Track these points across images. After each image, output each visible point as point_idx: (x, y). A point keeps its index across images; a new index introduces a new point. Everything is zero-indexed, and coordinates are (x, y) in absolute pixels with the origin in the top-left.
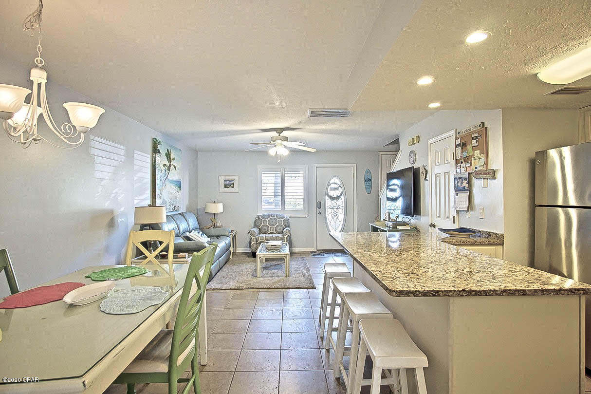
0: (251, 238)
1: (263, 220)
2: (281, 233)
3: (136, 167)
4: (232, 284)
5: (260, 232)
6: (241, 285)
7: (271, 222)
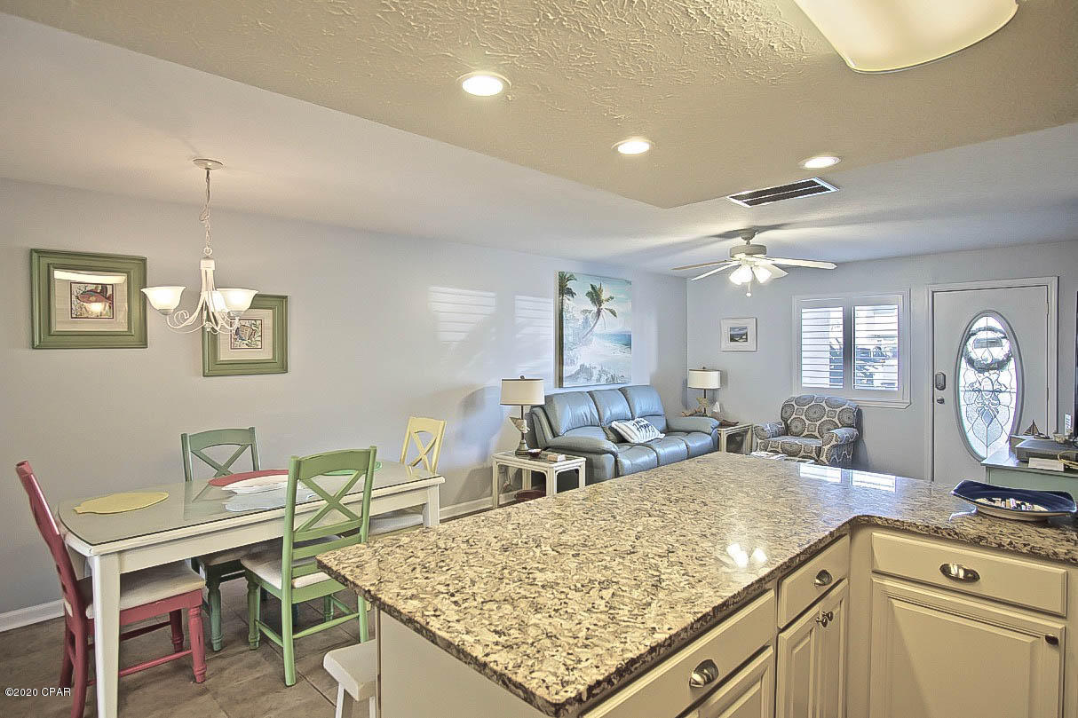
0: (758, 443)
1: (796, 407)
3: (519, 321)
5: (788, 432)
7: (811, 415)
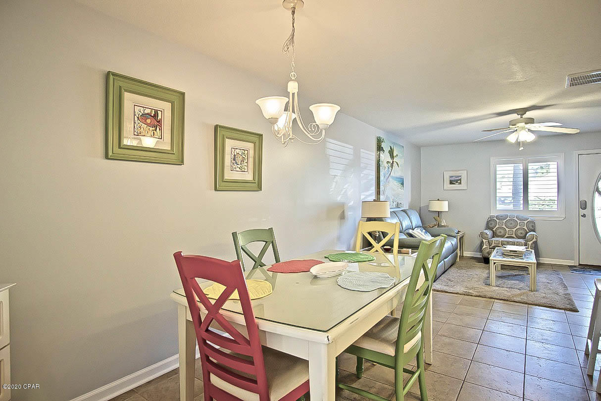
0: (483, 241)
1: (498, 221)
2: (524, 237)
3: (362, 165)
4: (460, 289)
5: (494, 235)
6: (470, 291)
7: (509, 224)
